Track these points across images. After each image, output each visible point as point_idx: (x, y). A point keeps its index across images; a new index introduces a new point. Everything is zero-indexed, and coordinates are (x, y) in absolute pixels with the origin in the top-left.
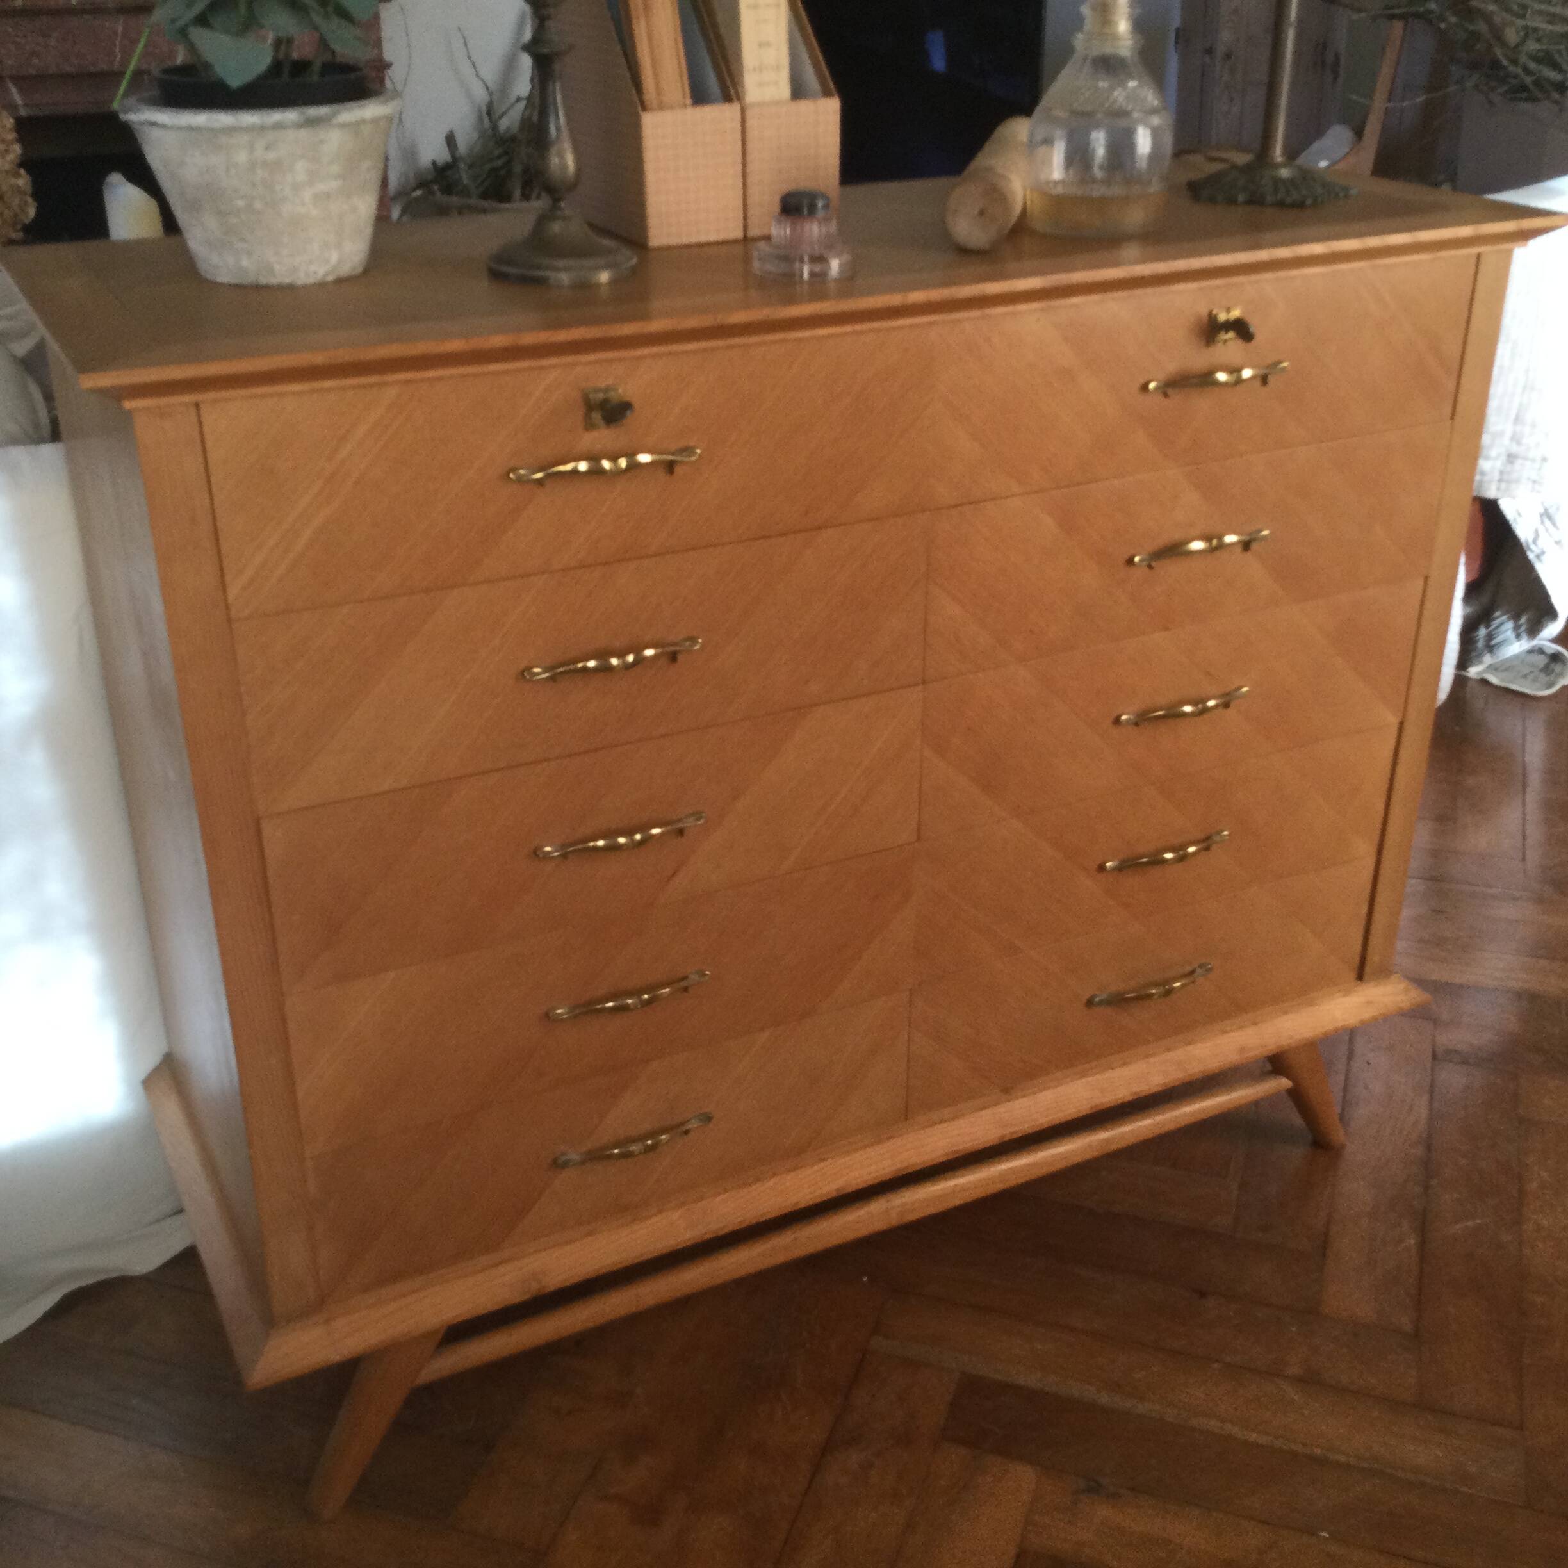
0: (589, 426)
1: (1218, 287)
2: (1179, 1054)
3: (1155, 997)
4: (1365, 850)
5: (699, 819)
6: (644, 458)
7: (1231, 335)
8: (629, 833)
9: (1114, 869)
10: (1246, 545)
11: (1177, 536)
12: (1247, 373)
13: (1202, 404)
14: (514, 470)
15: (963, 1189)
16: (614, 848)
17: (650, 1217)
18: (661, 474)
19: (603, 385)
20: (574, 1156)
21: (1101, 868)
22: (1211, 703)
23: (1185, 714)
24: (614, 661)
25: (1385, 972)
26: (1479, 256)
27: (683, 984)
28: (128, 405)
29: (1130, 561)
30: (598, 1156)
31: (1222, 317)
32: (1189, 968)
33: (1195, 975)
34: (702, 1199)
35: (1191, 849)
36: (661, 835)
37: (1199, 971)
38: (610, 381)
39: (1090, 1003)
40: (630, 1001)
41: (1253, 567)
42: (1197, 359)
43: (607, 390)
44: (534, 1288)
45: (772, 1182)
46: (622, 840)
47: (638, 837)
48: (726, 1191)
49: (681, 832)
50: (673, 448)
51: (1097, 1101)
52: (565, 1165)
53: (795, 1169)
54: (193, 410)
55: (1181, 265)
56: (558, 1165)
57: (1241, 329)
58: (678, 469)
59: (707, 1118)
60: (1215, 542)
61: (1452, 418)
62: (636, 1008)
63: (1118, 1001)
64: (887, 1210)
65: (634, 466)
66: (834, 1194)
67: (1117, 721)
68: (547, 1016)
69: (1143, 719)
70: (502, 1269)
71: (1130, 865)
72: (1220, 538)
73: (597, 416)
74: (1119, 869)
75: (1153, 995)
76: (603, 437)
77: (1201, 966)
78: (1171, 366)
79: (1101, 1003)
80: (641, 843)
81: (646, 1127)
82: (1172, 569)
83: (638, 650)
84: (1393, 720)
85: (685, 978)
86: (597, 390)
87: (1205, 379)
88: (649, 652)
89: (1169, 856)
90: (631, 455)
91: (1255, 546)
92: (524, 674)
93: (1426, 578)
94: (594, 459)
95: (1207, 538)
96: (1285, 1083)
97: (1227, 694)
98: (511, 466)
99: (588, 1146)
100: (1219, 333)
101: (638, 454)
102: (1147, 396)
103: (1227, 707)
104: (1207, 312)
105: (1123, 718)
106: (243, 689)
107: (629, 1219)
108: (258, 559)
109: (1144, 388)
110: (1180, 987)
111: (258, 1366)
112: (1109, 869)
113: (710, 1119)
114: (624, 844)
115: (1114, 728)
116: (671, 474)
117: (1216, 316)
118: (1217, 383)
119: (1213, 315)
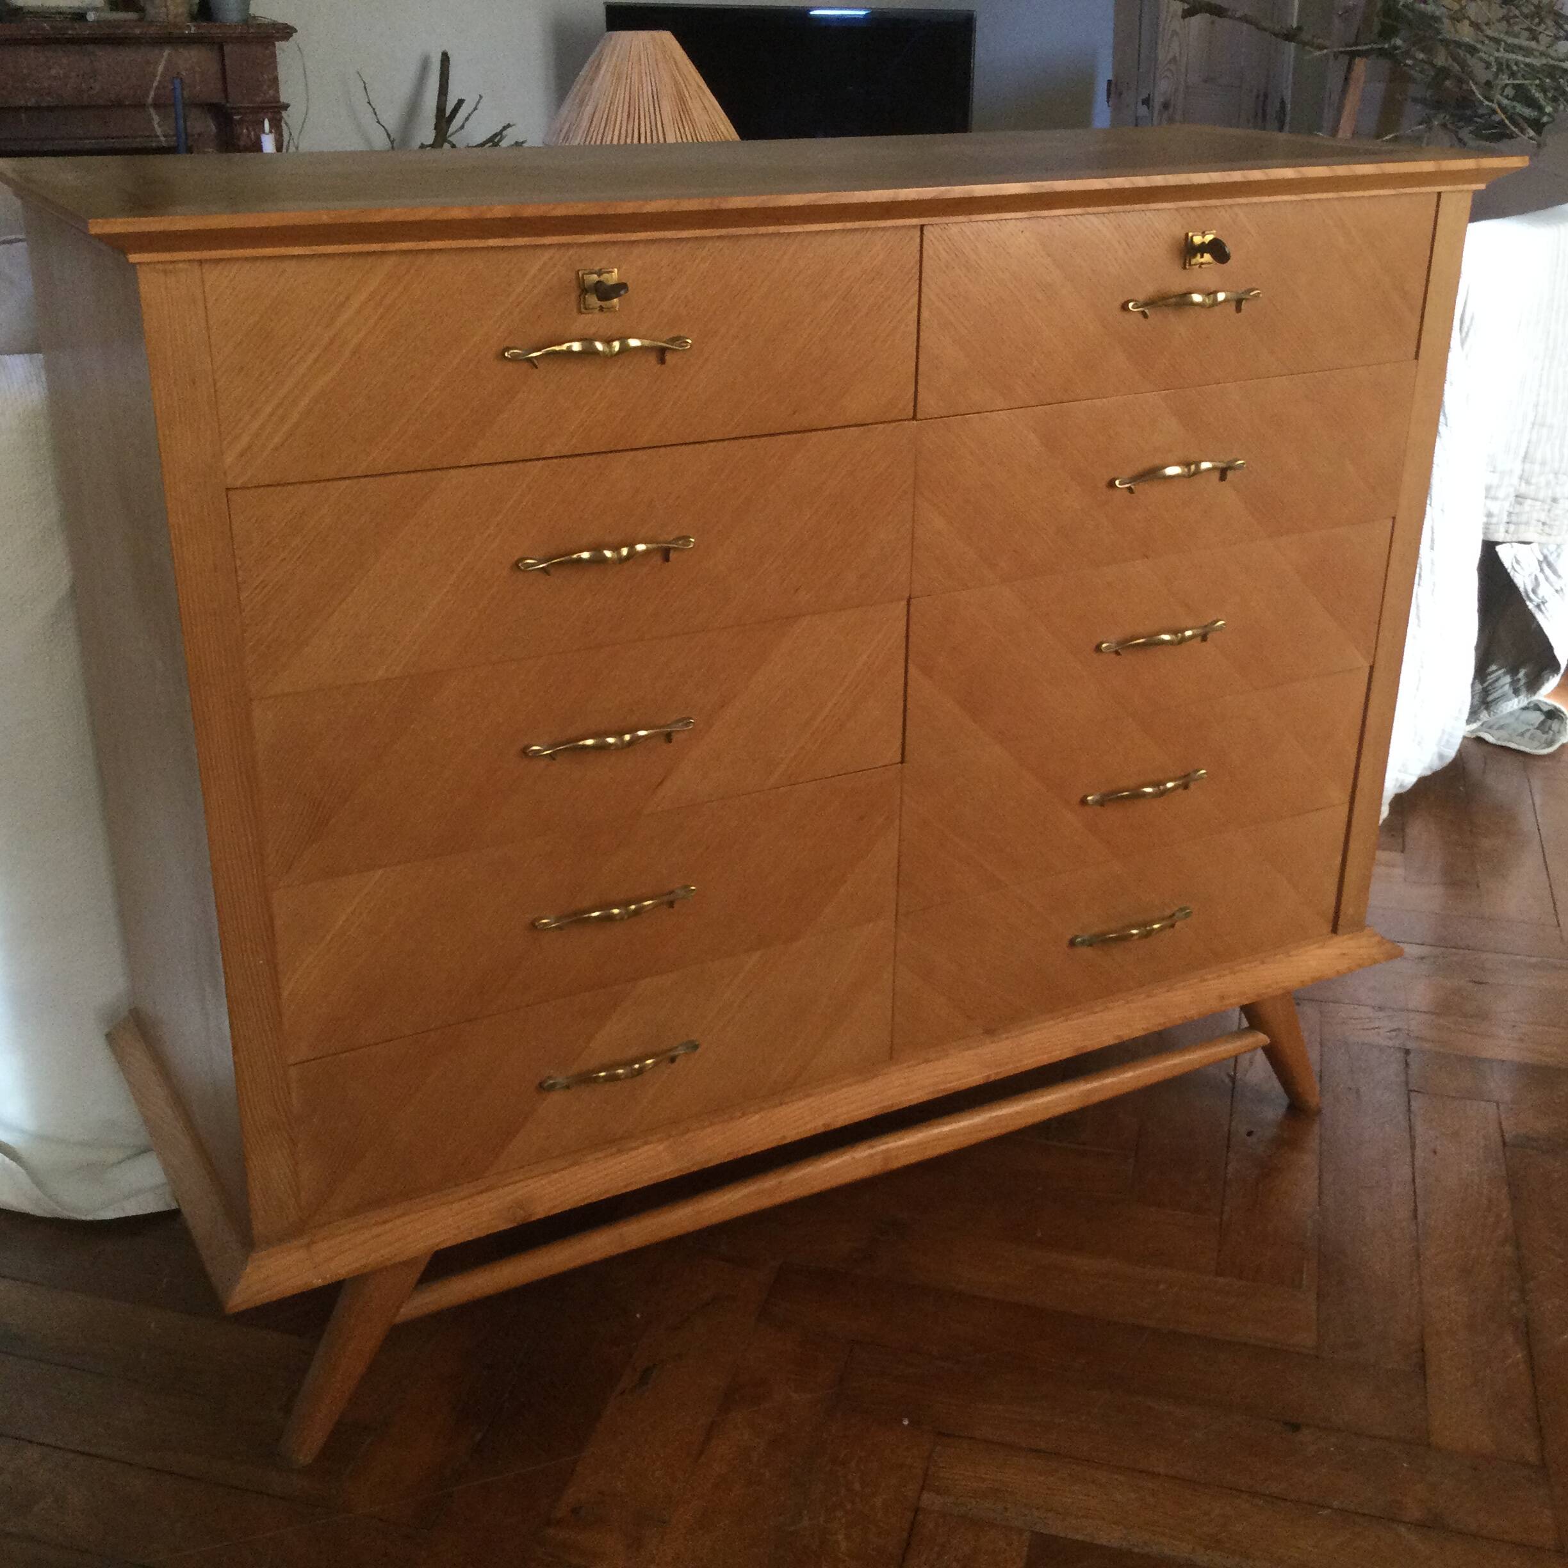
0: (584, 307)
1: (1193, 209)
2: (1160, 999)
3: (1136, 937)
4: (1338, 798)
5: (686, 725)
6: (634, 343)
7: (1207, 257)
8: (619, 734)
9: (1096, 802)
10: (1223, 473)
11: (1157, 462)
12: (1221, 296)
13: (1179, 326)
14: (508, 349)
15: (947, 1136)
16: (603, 748)
17: (633, 1149)
18: (653, 359)
19: (597, 268)
20: (561, 1080)
21: (1083, 802)
22: (1188, 633)
23: (1164, 643)
24: (608, 554)
25: (1359, 926)
26: (1439, 196)
27: (671, 897)
28: (133, 258)
29: (1111, 484)
30: (586, 1079)
31: (1198, 240)
32: (1168, 912)
33: (1175, 917)
34: (688, 1131)
35: (1170, 785)
36: (649, 737)
37: (1178, 914)
38: (604, 264)
39: (1072, 943)
40: (616, 911)
41: (1229, 497)
42: (1176, 281)
43: (599, 273)
44: (519, 1217)
45: (757, 1116)
46: (611, 740)
47: (627, 737)
48: (712, 1124)
49: (669, 736)
50: (667, 336)
52: (552, 1087)
53: (780, 1104)
54: (197, 268)
55: (1159, 180)
56: (543, 1088)
57: (1217, 250)
58: (669, 357)
59: (694, 1046)
60: (1193, 467)
61: (1417, 357)
62: (622, 919)
63: (1100, 941)
65: (625, 350)
66: (821, 1130)
67: (1098, 648)
68: (533, 926)
69: (1125, 646)
70: (487, 1196)
71: (1109, 799)
72: (1198, 464)
73: (590, 298)
74: (1101, 803)
75: (1133, 935)
76: (596, 320)
77: (1181, 910)
78: (1149, 289)
79: (1083, 943)
80: (630, 743)
81: (633, 1052)
82: (1150, 492)
83: (631, 545)
84: (1364, 664)
85: (672, 892)
86: (591, 273)
87: (1182, 301)
88: (641, 547)
89: (1148, 790)
90: (623, 339)
91: (1230, 474)
92: (517, 566)
93: (1394, 518)
94: (587, 340)
95: (1186, 464)
96: (1262, 1038)
97: (1206, 626)
98: (506, 344)
99: (575, 1069)
100: (1195, 256)
101: (630, 338)
102: (1126, 316)
103: (1204, 638)
104: (1183, 236)
105: (1104, 645)
106: (238, 563)
107: (614, 1150)
108: (256, 425)
109: (1124, 307)
110: (1160, 929)
111: (238, 1288)
112: (1090, 803)
113: (696, 1047)
114: (611, 745)
115: (1095, 655)
116: (662, 361)
117: (1192, 237)
118: (1193, 304)
119: (1189, 238)
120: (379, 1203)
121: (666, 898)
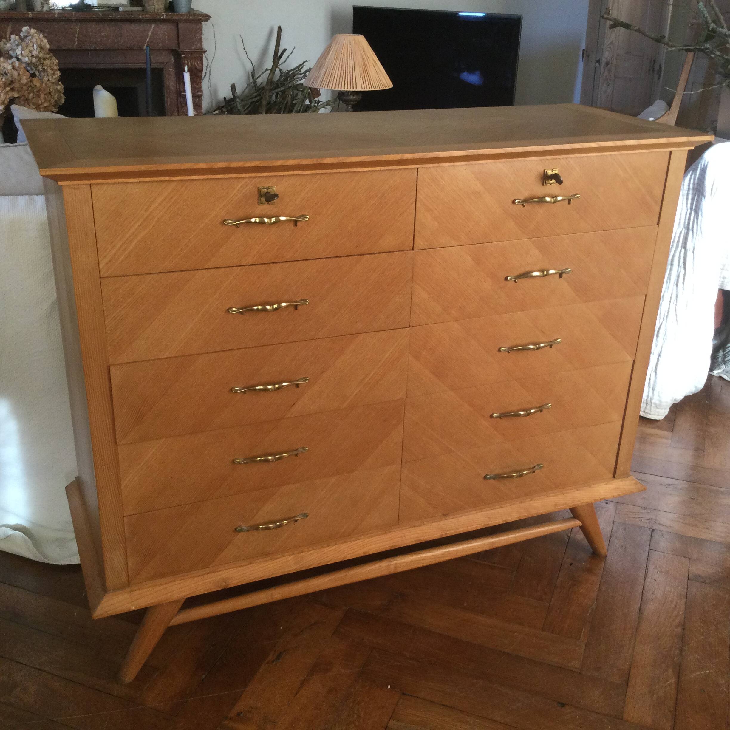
0: (260, 203)
1: (548, 159)
2: (527, 504)
3: (515, 477)
4: (617, 418)
5: (306, 380)
6: (282, 218)
7: (553, 181)
8: (273, 384)
9: (497, 417)
10: (560, 275)
11: (528, 269)
12: (559, 198)
13: (540, 211)
14: (225, 220)
15: (424, 559)
16: (266, 390)
17: (277, 558)
18: (292, 225)
19: (267, 186)
20: (244, 527)
21: (491, 416)
22: (542, 345)
23: (530, 349)
24: (268, 307)
25: (625, 475)
26: (671, 152)
28: (60, 183)
29: (506, 279)
30: (256, 528)
31: (550, 173)
32: (531, 466)
33: (535, 468)
34: (302, 552)
35: (532, 411)
36: (288, 386)
37: (536, 467)
38: (270, 185)
39: (485, 478)
40: (270, 458)
41: (563, 285)
42: (539, 190)
43: (268, 188)
44: (223, 585)
45: (334, 547)
46: (269, 387)
47: (277, 386)
48: (313, 549)
49: (297, 386)
50: (297, 215)
51: (486, 523)
52: (240, 531)
53: (345, 542)
54: (89, 187)
55: (529, 149)
56: (237, 531)
57: (557, 178)
58: (299, 224)
59: (306, 516)
60: (545, 273)
61: (658, 224)
62: (273, 461)
63: (499, 477)
64: (389, 565)
65: (278, 222)
66: (362, 555)
67: (499, 350)
68: (233, 462)
69: (512, 350)
70: (210, 575)
71: (504, 416)
72: (548, 271)
73: (263, 199)
74: (500, 417)
75: (513, 476)
76: (266, 208)
77: (538, 465)
78: (526, 194)
79: (490, 478)
80: (278, 388)
81: (278, 517)
82: (525, 283)
83: (279, 303)
84: (630, 359)
85: (297, 450)
86: (264, 188)
87: (541, 200)
88: (284, 304)
89: (522, 413)
90: (277, 217)
91: (564, 275)
92: (228, 311)
93: (646, 295)
94: (261, 217)
95: (542, 271)
96: (578, 523)
97: (551, 342)
98: (225, 218)
99: (251, 523)
100: (548, 180)
101: (280, 217)
102: (515, 206)
103: (551, 347)
104: (543, 170)
105: (502, 349)
106: (105, 308)
107: (268, 558)
108: (114, 252)
109: (513, 202)
110: (527, 474)
111: (99, 608)
112: (494, 417)
113: (307, 516)
114: (270, 389)
115: (497, 353)
116: (296, 225)
117: (547, 172)
118: (546, 202)
119: (546, 172)
120: (163, 575)
121: (295, 453)
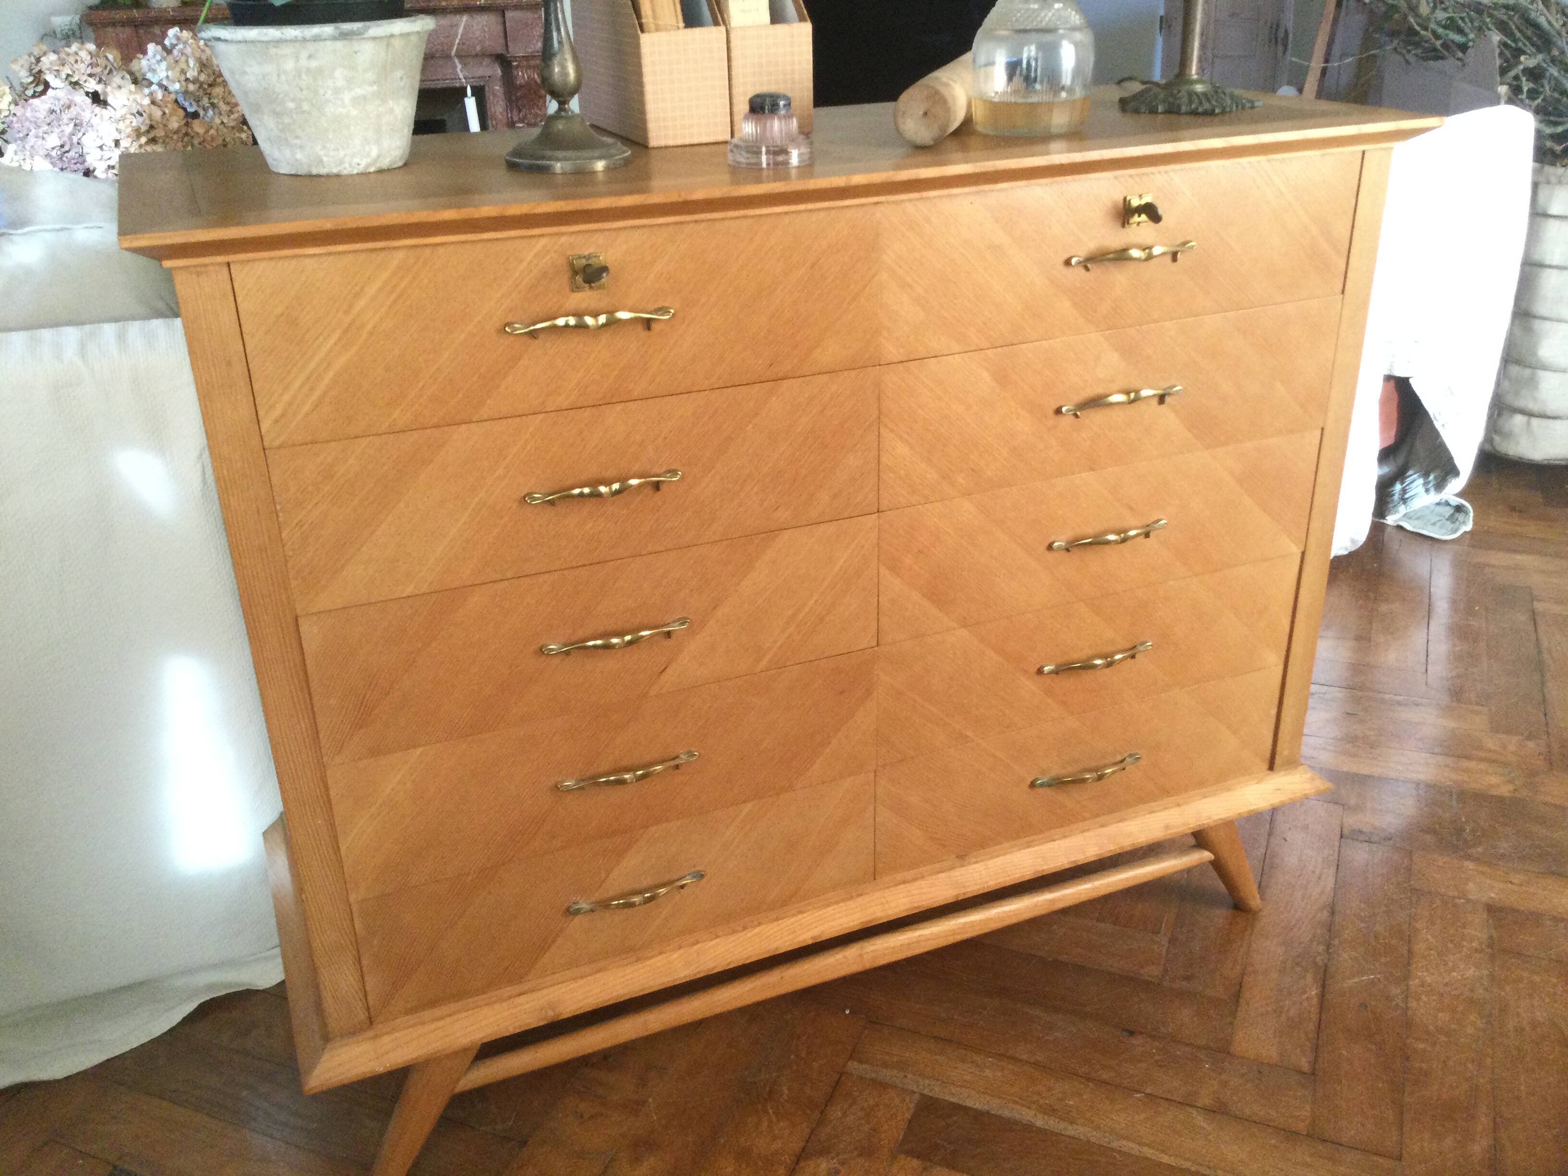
0: (575, 288)
1: (1131, 176)
2: (1112, 829)
3: (1091, 780)
4: (1273, 660)
5: (683, 624)
6: (622, 315)
7: (1143, 217)
8: (620, 635)
9: (1051, 672)
10: (1162, 399)
11: (1100, 390)
12: (1156, 251)
13: (1119, 276)
14: (508, 324)
16: (607, 647)
17: (652, 957)
18: (641, 328)
19: (586, 253)
20: (584, 906)
21: (1040, 672)
22: (1132, 533)
23: (1108, 542)
24: (603, 489)
25: (1293, 763)
26: (1364, 153)
27: (676, 762)
28: (167, 264)
29: (1058, 411)
30: (604, 905)
31: (1135, 202)
32: (1119, 758)
33: (1125, 762)
34: (697, 942)
35: (1118, 657)
36: (651, 636)
37: (1128, 760)
38: (592, 250)
39: (1033, 785)
40: (627, 776)
41: (1168, 418)
42: (1116, 237)
43: (588, 257)
44: (550, 1015)
45: (756, 930)
46: (615, 641)
47: (629, 638)
48: (717, 937)
49: (668, 634)
50: (652, 307)
51: (1040, 868)
52: (578, 912)
53: (777, 919)
54: (226, 270)
55: (1095, 155)
56: (571, 912)
57: (1151, 212)
58: (654, 326)
59: (700, 876)
60: (1132, 395)
61: (1343, 292)
62: (631, 783)
63: (1058, 783)
64: (861, 955)
65: (613, 322)
66: (810, 942)
67: (1050, 547)
68: (557, 787)
69: (1073, 546)
70: (522, 999)
71: (1065, 669)
72: (1137, 392)
73: (579, 279)
74: (1056, 672)
75: (1088, 779)
76: (585, 297)
77: (1131, 756)
78: (1091, 246)
79: (1042, 785)
80: (630, 643)
81: (646, 882)
82: (1095, 418)
83: (623, 480)
84: (1296, 551)
85: (677, 757)
86: (580, 257)
87: (1121, 256)
88: (634, 482)
89: (1098, 662)
90: (610, 312)
91: (1168, 399)
92: (524, 500)
93: (1323, 429)
94: (579, 315)
95: (1128, 393)
96: (1207, 855)
97: (1148, 526)
98: (508, 320)
99: (598, 896)
100: (1132, 215)
101: (617, 311)
102: (1071, 270)
103: (1147, 535)
104: (1122, 198)
105: (1056, 544)
106: (278, 507)
107: (634, 958)
108: (287, 397)
109: (1068, 263)
110: (1111, 773)
111: (316, 1072)
112: (1045, 672)
113: (702, 876)
114: (616, 644)
115: (1047, 553)
116: (649, 328)
117: (1130, 201)
118: (1131, 259)
119: (1127, 203)
120: (433, 1003)
121: (672, 763)
